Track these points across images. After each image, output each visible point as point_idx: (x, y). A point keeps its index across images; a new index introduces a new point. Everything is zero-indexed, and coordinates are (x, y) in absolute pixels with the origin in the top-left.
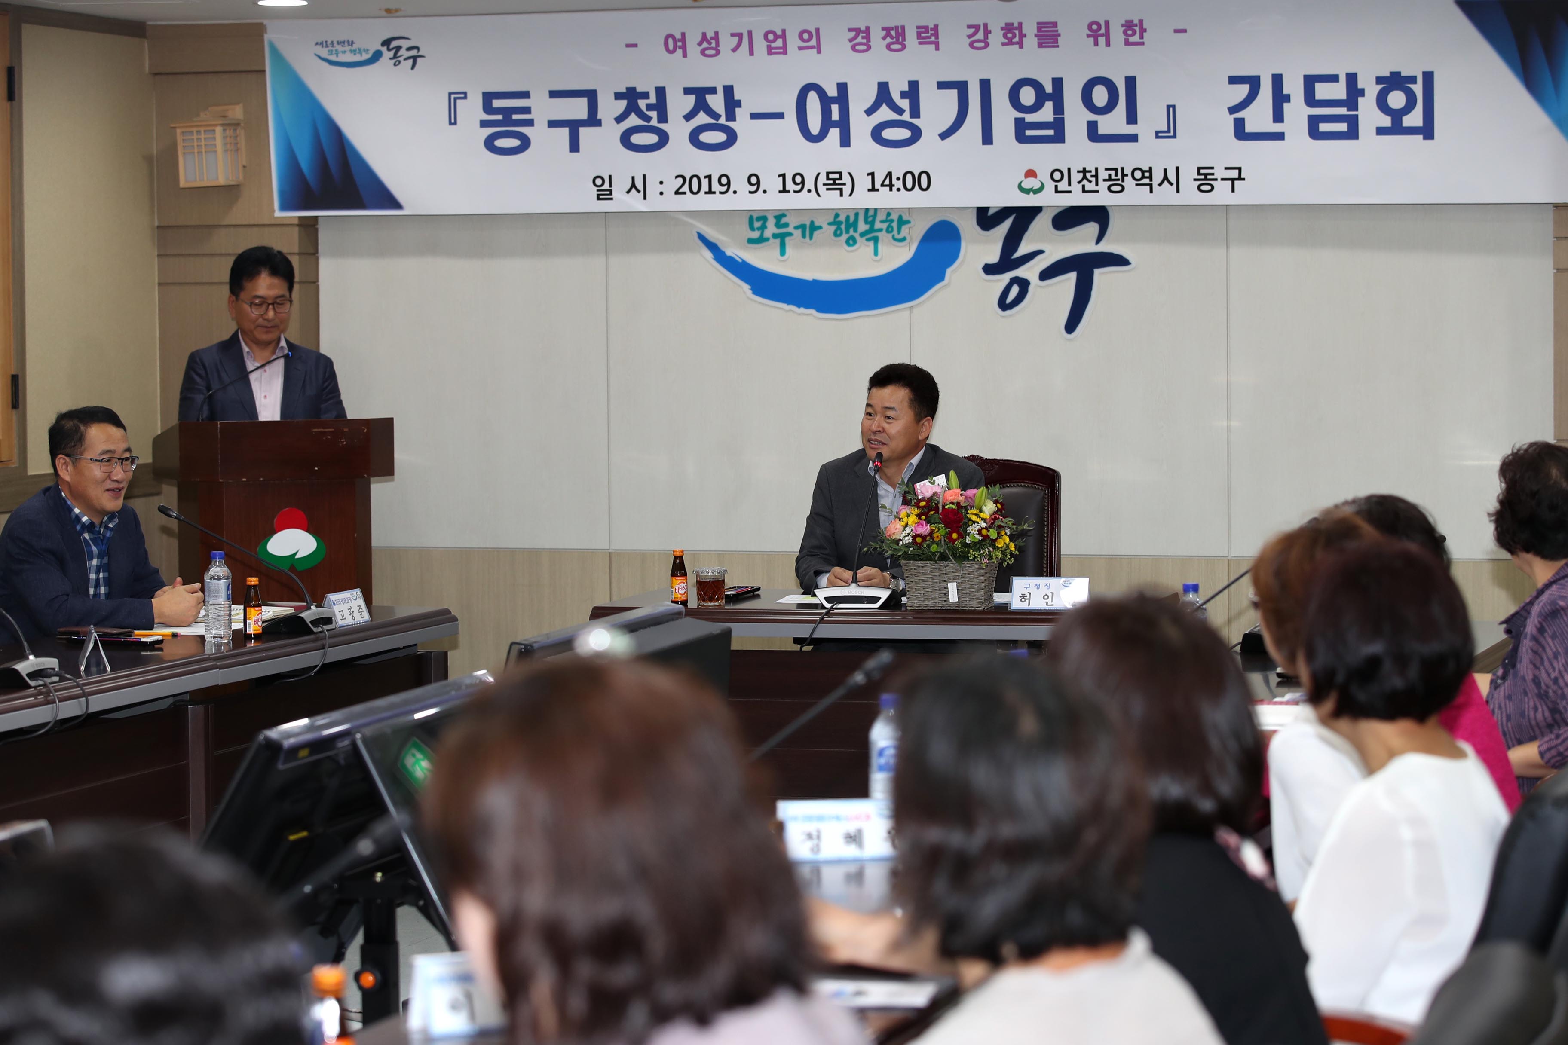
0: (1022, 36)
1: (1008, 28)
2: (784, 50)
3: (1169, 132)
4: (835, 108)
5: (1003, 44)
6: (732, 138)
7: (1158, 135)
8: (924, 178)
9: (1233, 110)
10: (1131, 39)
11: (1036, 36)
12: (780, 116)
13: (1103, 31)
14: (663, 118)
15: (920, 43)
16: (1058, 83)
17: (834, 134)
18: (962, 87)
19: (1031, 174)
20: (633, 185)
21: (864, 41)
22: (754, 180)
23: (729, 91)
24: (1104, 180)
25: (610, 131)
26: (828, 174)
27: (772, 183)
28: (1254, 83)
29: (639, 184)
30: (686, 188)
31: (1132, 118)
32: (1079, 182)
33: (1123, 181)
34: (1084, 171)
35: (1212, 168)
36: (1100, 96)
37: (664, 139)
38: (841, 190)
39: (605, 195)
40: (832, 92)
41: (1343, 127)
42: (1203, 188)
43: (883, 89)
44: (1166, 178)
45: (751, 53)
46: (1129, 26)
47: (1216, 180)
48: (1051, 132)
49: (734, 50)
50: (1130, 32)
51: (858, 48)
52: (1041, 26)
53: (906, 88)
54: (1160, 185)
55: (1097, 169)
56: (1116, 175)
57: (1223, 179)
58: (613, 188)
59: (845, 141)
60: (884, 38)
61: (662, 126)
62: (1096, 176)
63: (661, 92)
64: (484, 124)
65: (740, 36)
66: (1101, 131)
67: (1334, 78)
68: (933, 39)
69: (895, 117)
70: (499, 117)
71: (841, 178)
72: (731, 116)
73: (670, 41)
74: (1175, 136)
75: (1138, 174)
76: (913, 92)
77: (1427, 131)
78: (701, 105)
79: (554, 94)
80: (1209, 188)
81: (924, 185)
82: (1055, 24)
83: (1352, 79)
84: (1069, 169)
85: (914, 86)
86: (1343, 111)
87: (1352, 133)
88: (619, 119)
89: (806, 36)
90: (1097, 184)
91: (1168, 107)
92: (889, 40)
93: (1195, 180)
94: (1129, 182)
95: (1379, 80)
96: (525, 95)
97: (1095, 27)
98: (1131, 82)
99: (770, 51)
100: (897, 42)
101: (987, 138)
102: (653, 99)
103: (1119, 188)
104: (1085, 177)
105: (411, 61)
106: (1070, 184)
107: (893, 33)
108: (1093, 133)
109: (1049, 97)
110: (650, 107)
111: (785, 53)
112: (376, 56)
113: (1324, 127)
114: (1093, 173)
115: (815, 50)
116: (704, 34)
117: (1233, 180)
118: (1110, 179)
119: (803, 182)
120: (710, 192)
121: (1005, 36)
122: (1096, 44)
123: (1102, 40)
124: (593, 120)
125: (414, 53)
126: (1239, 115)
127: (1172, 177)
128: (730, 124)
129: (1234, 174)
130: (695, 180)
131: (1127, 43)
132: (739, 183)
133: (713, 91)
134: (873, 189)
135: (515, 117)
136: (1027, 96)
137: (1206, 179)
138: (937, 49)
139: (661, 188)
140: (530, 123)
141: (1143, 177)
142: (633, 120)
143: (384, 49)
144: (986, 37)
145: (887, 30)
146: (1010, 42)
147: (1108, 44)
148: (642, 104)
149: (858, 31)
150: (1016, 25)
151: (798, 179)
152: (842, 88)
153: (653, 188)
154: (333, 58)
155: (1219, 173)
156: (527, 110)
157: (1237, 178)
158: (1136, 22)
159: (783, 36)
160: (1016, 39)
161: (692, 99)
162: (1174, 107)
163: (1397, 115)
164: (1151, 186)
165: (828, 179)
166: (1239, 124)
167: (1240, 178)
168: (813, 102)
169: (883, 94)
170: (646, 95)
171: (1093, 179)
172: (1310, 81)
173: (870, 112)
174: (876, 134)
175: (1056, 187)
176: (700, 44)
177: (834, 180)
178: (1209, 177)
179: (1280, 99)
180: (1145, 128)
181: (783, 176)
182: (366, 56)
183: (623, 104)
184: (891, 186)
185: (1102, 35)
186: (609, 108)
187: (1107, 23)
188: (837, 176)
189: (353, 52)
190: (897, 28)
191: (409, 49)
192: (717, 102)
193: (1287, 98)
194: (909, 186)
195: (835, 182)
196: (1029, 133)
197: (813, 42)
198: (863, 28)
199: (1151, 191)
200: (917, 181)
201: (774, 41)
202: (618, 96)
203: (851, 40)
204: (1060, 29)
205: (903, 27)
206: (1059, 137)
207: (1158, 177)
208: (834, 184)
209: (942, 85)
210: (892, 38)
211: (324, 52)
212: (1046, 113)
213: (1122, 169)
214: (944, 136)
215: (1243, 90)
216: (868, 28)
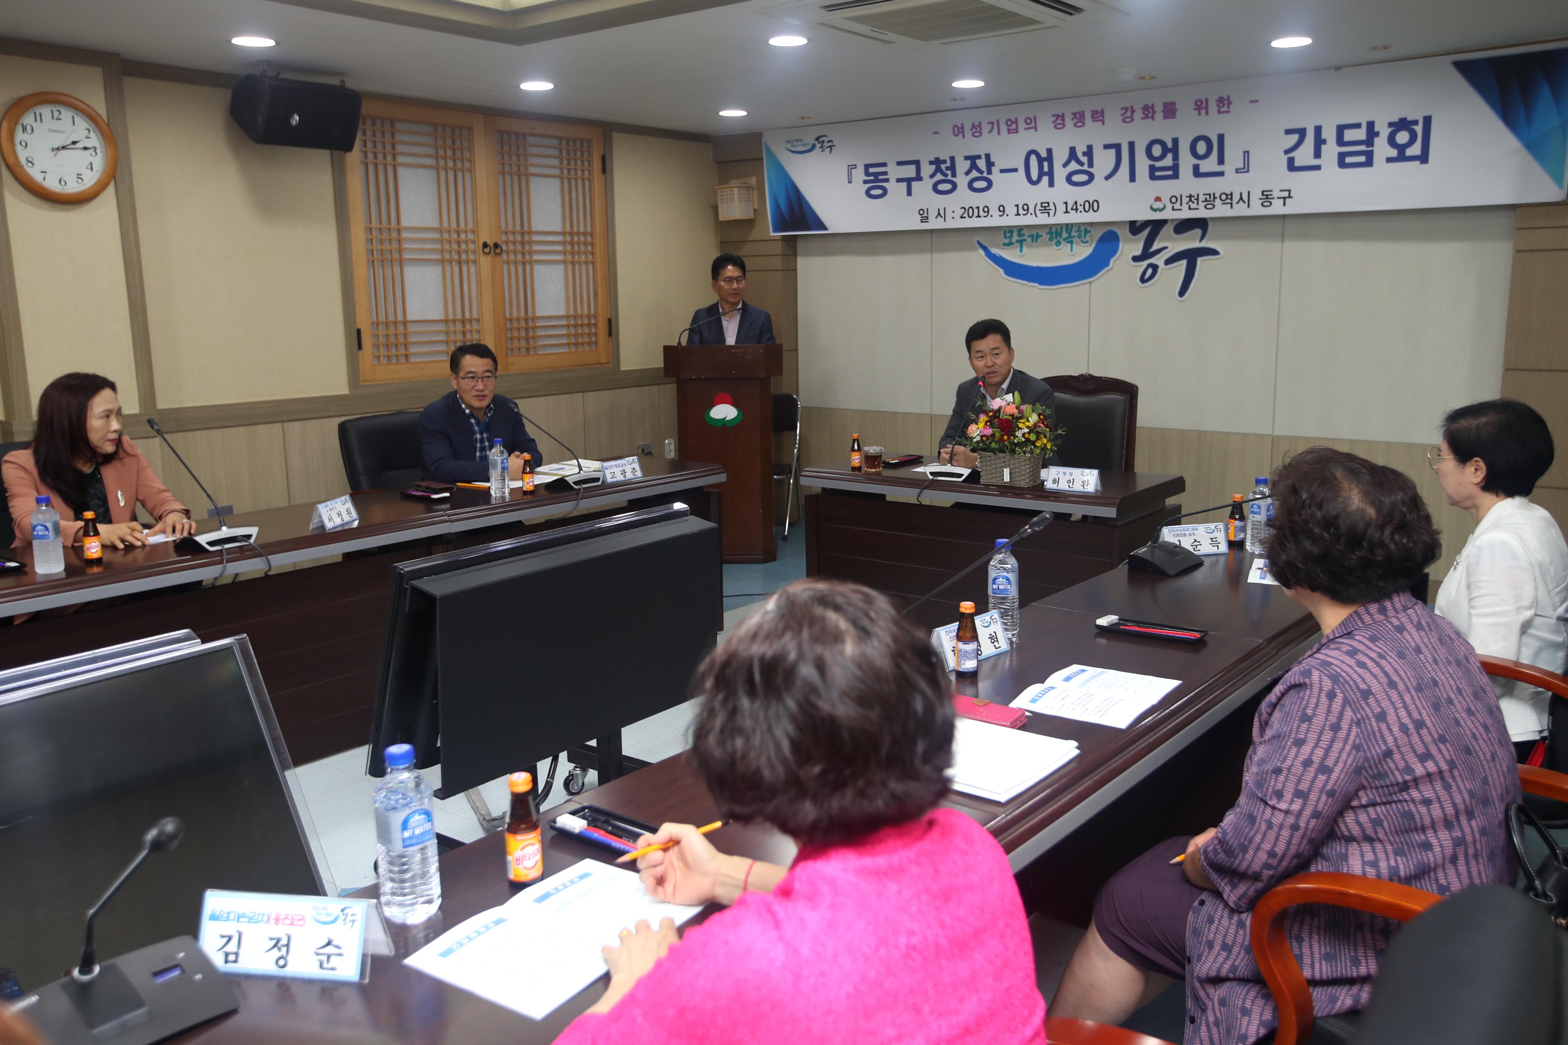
0: (1154, 112)
1: (1146, 108)
2: (1016, 131)
3: (1245, 169)
4: (1046, 164)
5: (1143, 118)
6: (990, 184)
7: (1237, 171)
8: (1095, 204)
9: (1287, 152)
10: (1222, 109)
11: (1163, 111)
12: (1015, 170)
13: (1204, 105)
14: (954, 175)
15: (1094, 121)
16: (1175, 141)
17: (1045, 179)
18: (1117, 147)
19: (1158, 199)
20: (939, 214)
21: (1061, 122)
22: (1002, 209)
23: (988, 156)
24: (1203, 202)
25: (927, 183)
26: (1042, 203)
27: (1011, 210)
28: (1302, 133)
29: (942, 213)
30: (966, 215)
31: (1221, 161)
32: (1187, 203)
33: (1214, 201)
34: (1190, 196)
35: (1271, 191)
36: (1201, 148)
37: (955, 186)
38: (1049, 213)
39: (925, 219)
40: (1044, 154)
41: (1362, 159)
42: (1265, 204)
43: (1073, 150)
44: (1241, 199)
45: (999, 133)
46: (1221, 101)
47: (1273, 198)
48: (1170, 173)
49: (990, 132)
50: (1221, 105)
51: (1058, 126)
52: (1166, 105)
53: (1085, 150)
54: (1237, 203)
55: (1198, 195)
56: (1210, 198)
57: (1278, 198)
58: (929, 216)
59: (1051, 184)
60: (1073, 120)
61: (954, 179)
62: (1197, 199)
63: (952, 159)
64: (865, 182)
65: (992, 123)
66: (1202, 170)
67: (1358, 126)
68: (1101, 118)
69: (1078, 167)
70: (872, 178)
71: (1048, 206)
72: (990, 172)
73: (956, 129)
74: (1248, 171)
75: (1224, 197)
76: (1089, 153)
77: (1423, 158)
78: (974, 166)
79: (899, 163)
80: (1269, 204)
81: (1095, 208)
82: (1174, 103)
83: (1371, 125)
84: (1181, 196)
85: (1090, 148)
86: (1363, 148)
87: (1369, 163)
88: (932, 176)
89: (1028, 121)
90: (1198, 204)
91: (1245, 152)
92: (1075, 120)
93: (1260, 199)
94: (1218, 202)
95: (1390, 125)
96: (884, 165)
97: (1199, 103)
98: (1221, 138)
99: (1009, 132)
100: (1080, 122)
101: (1133, 178)
102: (948, 164)
103: (1211, 206)
104: (1191, 200)
105: (829, 149)
106: (1181, 205)
107: (1078, 116)
108: (1197, 172)
109: (1169, 150)
110: (947, 169)
111: (1017, 132)
112: (813, 147)
113: (1349, 160)
114: (1196, 197)
115: (1033, 130)
116: (973, 124)
117: (1284, 198)
118: (1206, 200)
119: (1028, 209)
120: (979, 216)
121: (1143, 113)
122: (1199, 114)
123: (1203, 111)
124: (919, 178)
125: (830, 144)
126: (1291, 155)
127: (1245, 198)
128: (989, 176)
129: (1286, 194)
130: (971, 210)
131: (1219, 112)
132: (994, 211)
133: (979, 157)
134: (1067, 212)
135: (880, 177)
136: (1157, 150)
137: (1267, 198)
138: (1103, 124)
139: (953, 215)
140: (887, 180)
141: (1227, 198)
142: (939, 177)
143: (816, 143)
144: (1132, 114)
145: (1074, 114)
146: (1146, 117)
147: (1207, 113)
148: (943, 167)
149: (1057, 116)
150: (1150, 105)
151: (1026, 207)
152: (1049, 151)
153: (949, 215)
154: (793, 149)
155: (1276, 194)
156: (886, 173)
157: (1287, 196)
158: (1225, 97)
159: (1016, 122)
160: (1150, 115)
161: (968, 162)
162: (1248, 152)
163: (1401, 148)
164: (1231, 204)
165: (1042, 206)
166: (1291, 161)
167: (1290, 197)
168: (1034, 161)
169: (1073, 154)
170: (944, 162)
171: (1196, 201)
172: (1341, 129)
173: (1065, 165)
174: (1069, 179)
175: (1173, 207)
176: (971, 130)
177: (1045, 207)
178: (1269, 197)
179: (1319, 142)
180: (1228, 168)
181: (1017, 206)
182: (809, 147)
183: (933, 167)
184: (1076, 210)
185: (1203, 108)
186: (927, 169)
187: (1207, 100)
188: (1047, 205)
189: (803, 145)
190: (1080, 112)
191: (828, 142)
192: (982, 164)
193: (1324, 142)
194: (1087, 209)
195: (1045, 208)
196: (1157, 174)
197: (1033, 125)
198: (1061, 114)
199: (1232, 207)
200: (1091, 206)
201: (1011, 125)
202: (931, 163)
203: (1054, 122)
204: (1177, 106)
205: (1083, 112)
206: (1176, 176)
207: (1236, 198)
208: (1045, 209)
209: (1107, 147)
210: (1077, 119)
211: (789, 146)
212: (1168, 161)
213: (1214, 194)
214: (1107, 178)
215: (1295, 138)
216: (1063, 114)
